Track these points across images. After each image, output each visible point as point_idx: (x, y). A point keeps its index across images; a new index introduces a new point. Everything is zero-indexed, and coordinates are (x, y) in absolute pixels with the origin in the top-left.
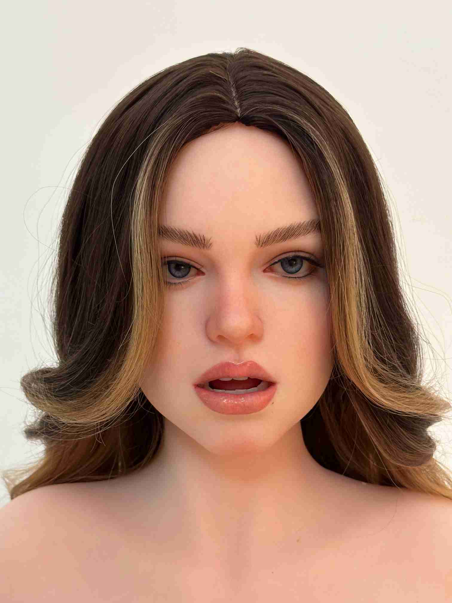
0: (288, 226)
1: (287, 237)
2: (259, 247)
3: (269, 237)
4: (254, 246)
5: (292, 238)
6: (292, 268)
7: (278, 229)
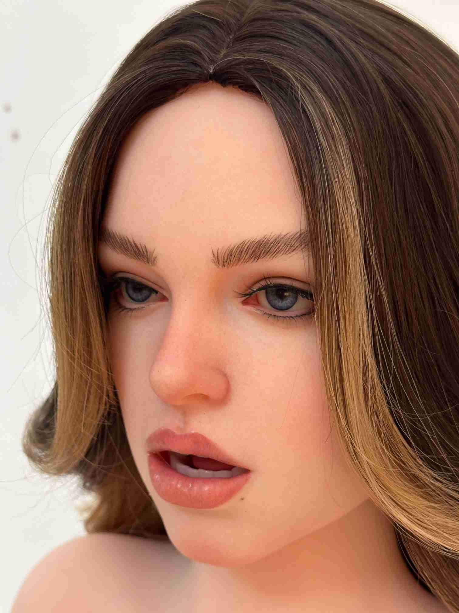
0: (258, 239)
1: (259, 256)
2: (221, 267)
3: (231, 254)
4: (213, 266)
5: (268, 257)
6: (282, 302)
7: (244, 242)
